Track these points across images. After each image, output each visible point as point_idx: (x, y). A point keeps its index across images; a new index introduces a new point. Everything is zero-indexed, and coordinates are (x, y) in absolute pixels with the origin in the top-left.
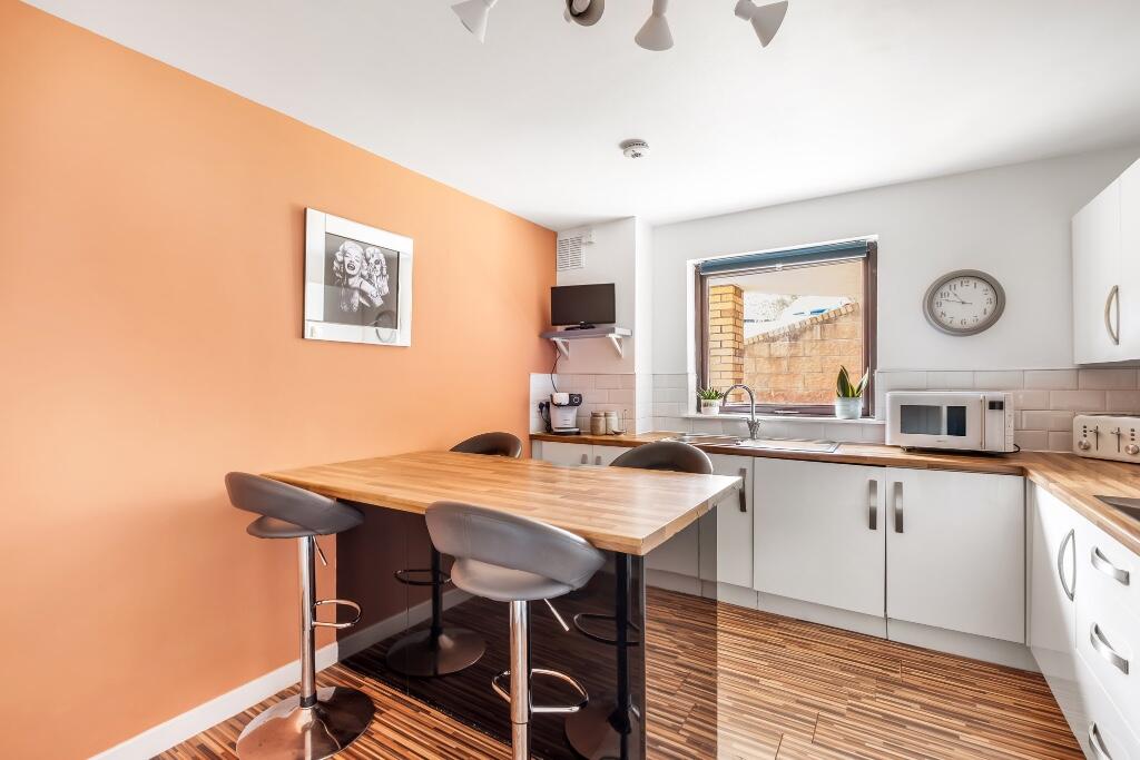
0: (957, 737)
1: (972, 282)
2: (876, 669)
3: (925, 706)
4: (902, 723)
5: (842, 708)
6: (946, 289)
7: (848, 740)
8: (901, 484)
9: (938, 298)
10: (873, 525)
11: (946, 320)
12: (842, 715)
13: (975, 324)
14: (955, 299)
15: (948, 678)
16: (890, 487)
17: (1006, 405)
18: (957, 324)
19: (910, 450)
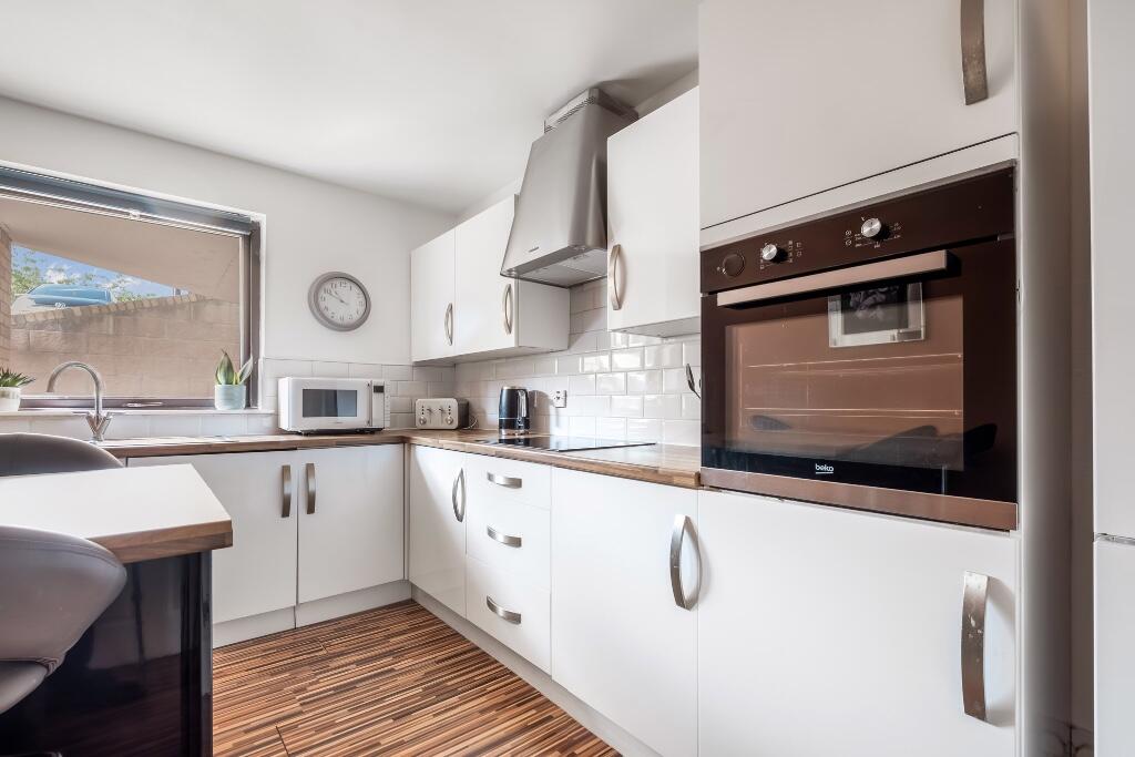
0: (392, 670)
1: (348, 285)
2: (301, 658)
3: (359, 663)
4: (351, 686)
5: (296, 707)
6: (328, 286)
7: (319, 730)
8: (312, 465)
9: (321, 293)
10: (286, 512)
11: (329, 315)
12: (301, 713)
13: (340, 322)
14: (336, 296)
15: (360, 633)
16: (302, 470)
17: (385, 390)
18: (337, 319)
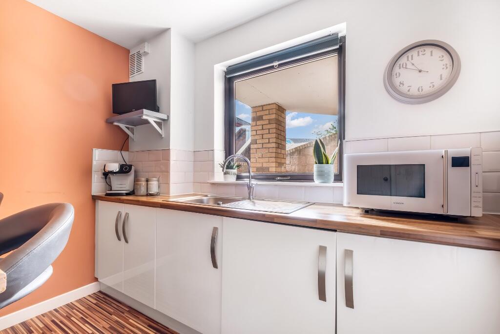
1: (428, 50)
6: (403, 60)
8: (351, 252)
9: (397, 70)
10: (322, 296)
11: (404, 89)
13: (432, 90)
14: (413, 67)
16: (340, 253)
17: (473, 161)
18: (414, 91)
19: (368, 212)
